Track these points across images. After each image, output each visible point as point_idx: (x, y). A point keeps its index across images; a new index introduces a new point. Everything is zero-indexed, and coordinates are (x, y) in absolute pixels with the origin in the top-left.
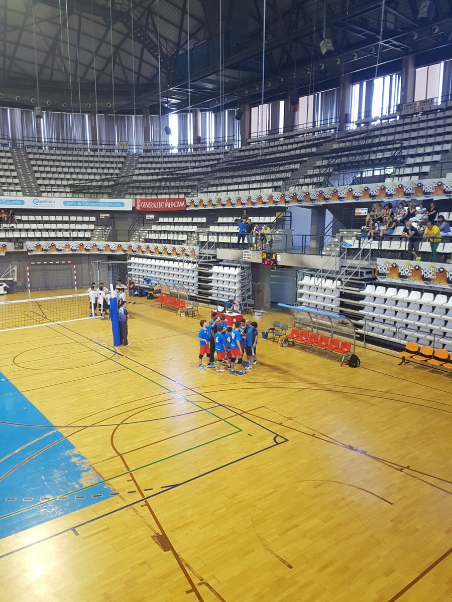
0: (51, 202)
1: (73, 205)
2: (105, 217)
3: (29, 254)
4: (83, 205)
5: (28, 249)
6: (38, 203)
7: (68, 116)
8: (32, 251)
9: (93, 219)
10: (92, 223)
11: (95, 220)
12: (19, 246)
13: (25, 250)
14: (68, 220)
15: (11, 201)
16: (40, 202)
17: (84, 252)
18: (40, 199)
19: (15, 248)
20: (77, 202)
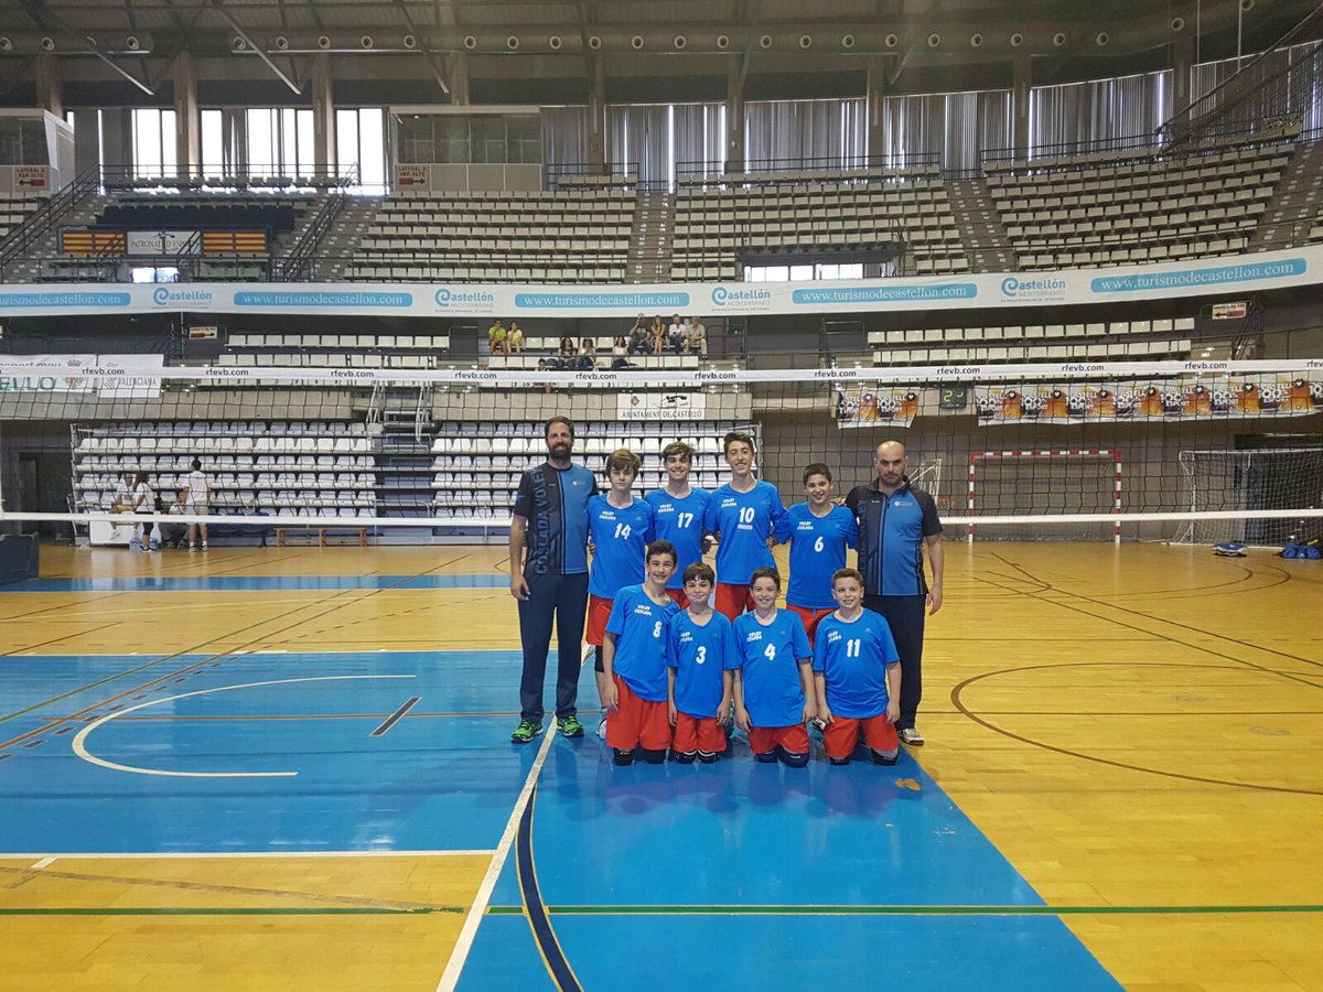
0: (1055, 285)
1: (1123, 288)
2: (1230, 314)
3: (982, 423)
4: (1154, 287)
5: (978, 409)
6: (1017, 291)
7: (1105, 86)
8: (989, 414)
9: (1187, 323)
10: (1183, 334)
11: (1192, 327)
12: (954, 400)
13: (969, 410)
14: (1103, 332)
15: (940, 288)
16: (1022, 287)
17: (1157, 417)
18: (1022, 277)
19: (942, 405)
20: (1134, 278)
